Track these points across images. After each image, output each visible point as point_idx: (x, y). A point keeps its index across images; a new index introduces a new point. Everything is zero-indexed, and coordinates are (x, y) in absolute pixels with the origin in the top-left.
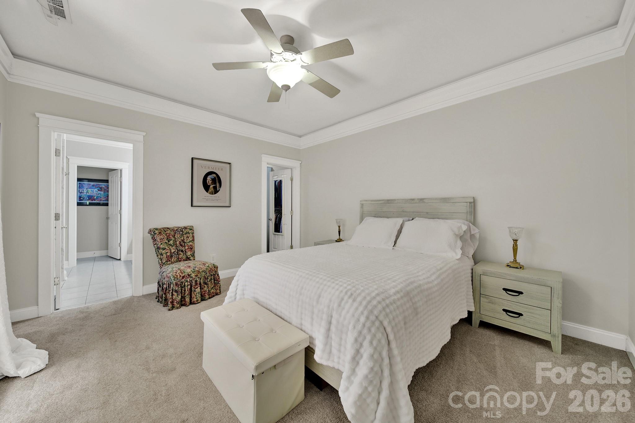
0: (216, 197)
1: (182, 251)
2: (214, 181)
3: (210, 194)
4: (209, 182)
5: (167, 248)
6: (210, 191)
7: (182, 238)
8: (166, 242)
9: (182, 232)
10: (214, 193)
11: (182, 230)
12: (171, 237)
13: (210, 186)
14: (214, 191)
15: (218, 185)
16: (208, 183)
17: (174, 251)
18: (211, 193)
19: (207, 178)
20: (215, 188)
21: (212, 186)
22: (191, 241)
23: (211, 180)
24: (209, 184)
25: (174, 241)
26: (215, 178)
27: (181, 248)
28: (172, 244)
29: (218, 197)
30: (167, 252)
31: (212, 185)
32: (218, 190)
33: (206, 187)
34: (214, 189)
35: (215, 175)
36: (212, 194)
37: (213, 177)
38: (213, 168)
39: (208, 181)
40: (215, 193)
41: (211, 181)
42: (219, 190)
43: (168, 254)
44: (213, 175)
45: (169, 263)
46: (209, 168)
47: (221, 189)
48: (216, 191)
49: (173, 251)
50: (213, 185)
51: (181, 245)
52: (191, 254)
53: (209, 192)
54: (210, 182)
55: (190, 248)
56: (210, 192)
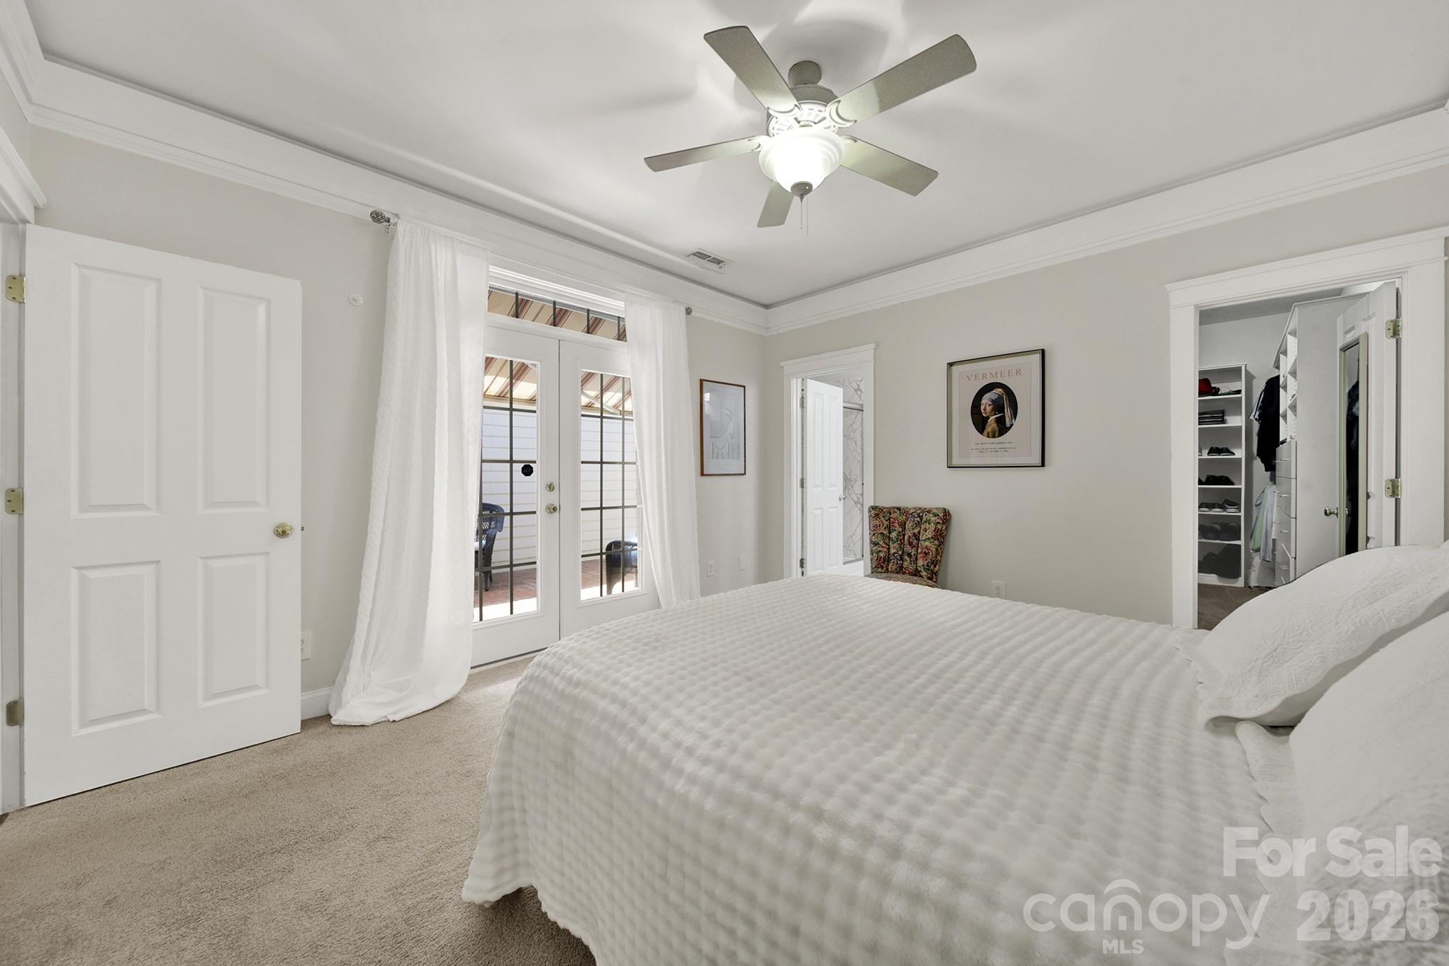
0: (1004, 443)
1: (909, 555)
2: (998, 407)
3: (988, 437)
4: (985, 409)
5: (881, 543)
6: (988, 429)
7: (916, 531)
8: (882, 533)
9: (918, 519)
10: (997, 434)
11: (921, 515)
12: (896, 525)
13: (988, 418)
14: (997, 428)
15: (1008, 412)
16: (982, 411)
17: (895, 551)
18: (990, 436)
19: (981, 400)
20: (1001, 421)
21: (992, 418)
22: (929, 539)
23: (990, 405)
24: (986, 413)
25: (899, 532)
26: (1000, 397)
27: (908, 548)
28: (894, 539)
29: (1009, 443)
30: (880, 551)
31: (992, 416)
32: (1008, 424)
33: (980, 423)
34: (997, 425)
35: (1000, 390)
36: (994, 437)
37: (996, 396)
38: (994, 374)
39: (982, 407)
40: (1001, 434)
41: (991, 407)
42: (1012, 425)
43: (882, 555)
44: (994, 391)
45: (880, 570)
46: (984, 376)
47: (1016, 423)
48: (1003, 429)
49: (892, 551)
50: (995, 414)
51: (910, 544)
52: (923, 565)
53: (985, 433)
54: (989, 409)
55: (924, 551)
56: (988, 433)
